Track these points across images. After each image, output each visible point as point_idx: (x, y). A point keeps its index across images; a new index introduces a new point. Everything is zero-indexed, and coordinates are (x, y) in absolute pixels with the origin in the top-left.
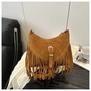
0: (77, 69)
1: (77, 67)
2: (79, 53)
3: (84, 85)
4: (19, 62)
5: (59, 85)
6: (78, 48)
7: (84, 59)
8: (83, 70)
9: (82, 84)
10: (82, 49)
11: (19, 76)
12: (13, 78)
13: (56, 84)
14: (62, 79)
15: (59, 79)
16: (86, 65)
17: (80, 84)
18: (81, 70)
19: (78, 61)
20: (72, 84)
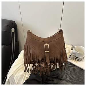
0: (70, 66)
1: (69, 64)
2: (72, 52)
3: (77, 81)
4: (16, 61)
5: (54, 81)
6: (70, 47)
7: (76, 57)
8: (75, 68)
9: (74, 80)
10: (75, 48)
11: (16, 74)
12: (10, 76)
13: (51, 80)
14: (56, 76)
15: (54, 76)
16: (78, 62)
17: (73, 80)
18: (73, 67)
19: (71, 59)
20: (65, 81)
